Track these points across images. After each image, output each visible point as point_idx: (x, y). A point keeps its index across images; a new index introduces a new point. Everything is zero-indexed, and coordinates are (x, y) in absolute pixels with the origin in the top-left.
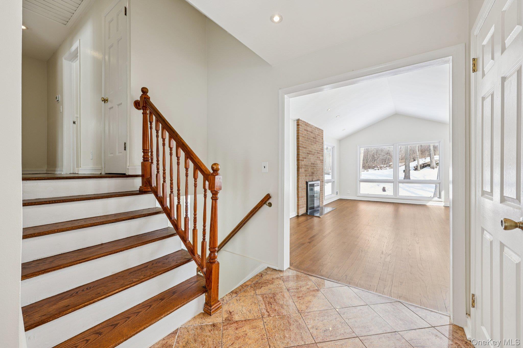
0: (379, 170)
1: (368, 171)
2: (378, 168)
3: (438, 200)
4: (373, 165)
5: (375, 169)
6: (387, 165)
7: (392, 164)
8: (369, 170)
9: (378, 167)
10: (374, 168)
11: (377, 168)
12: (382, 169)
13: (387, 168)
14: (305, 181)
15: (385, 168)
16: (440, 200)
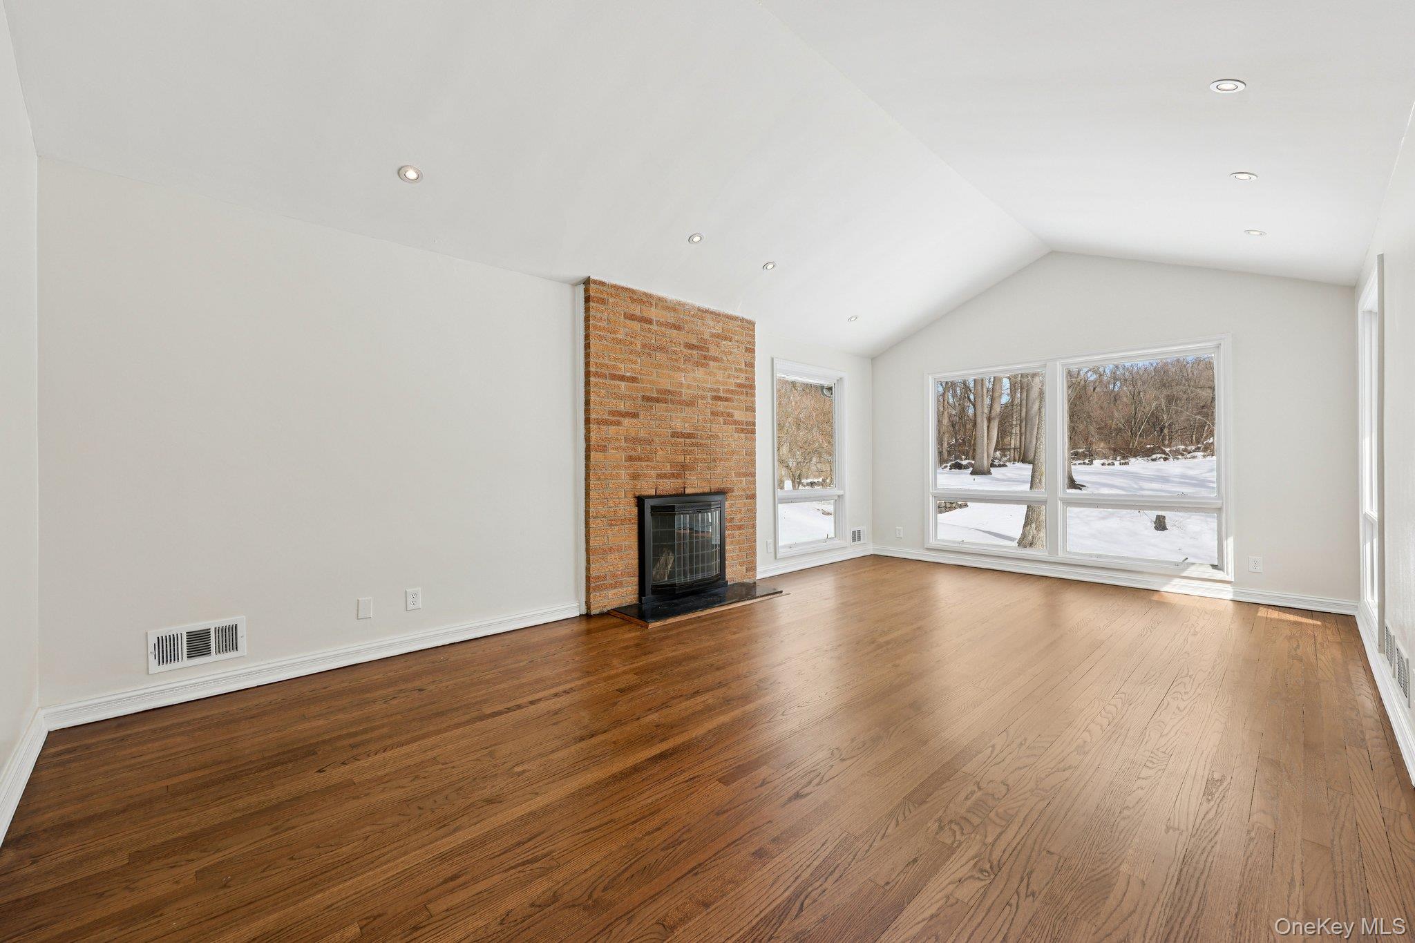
0: (1165, 459)
1: (1125, 463)
2: (1164, 456)
3: (1206, 576)
4: (1148, 446)
5: (1154, 456)
6: (1199, 445)
7: (1212, 443)
8: (1132, 460)
9: (1164, 452)
10: (1150, 456)
11: (1159, 456)
12: (1178, 459)
13: (1195, 454)
14: (630, 495)
15: (1189, 456)
16: (1218, 575)
